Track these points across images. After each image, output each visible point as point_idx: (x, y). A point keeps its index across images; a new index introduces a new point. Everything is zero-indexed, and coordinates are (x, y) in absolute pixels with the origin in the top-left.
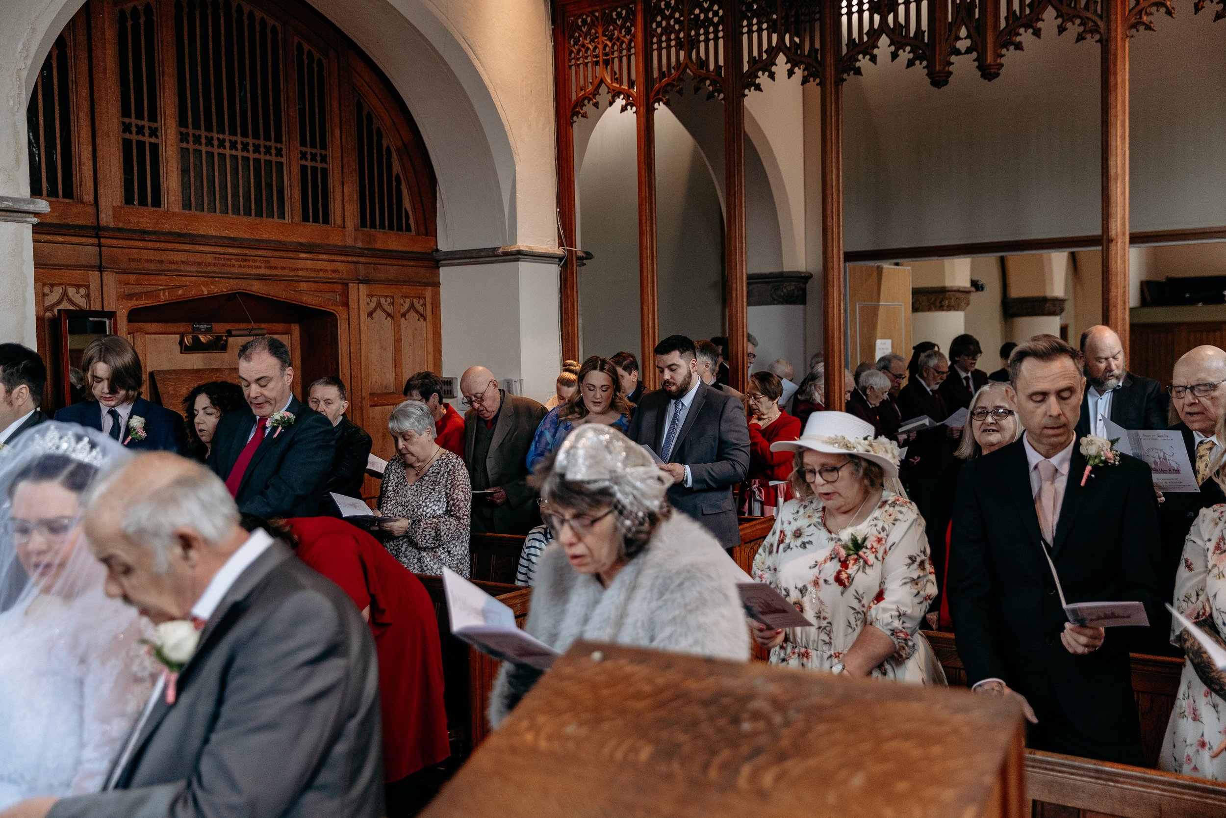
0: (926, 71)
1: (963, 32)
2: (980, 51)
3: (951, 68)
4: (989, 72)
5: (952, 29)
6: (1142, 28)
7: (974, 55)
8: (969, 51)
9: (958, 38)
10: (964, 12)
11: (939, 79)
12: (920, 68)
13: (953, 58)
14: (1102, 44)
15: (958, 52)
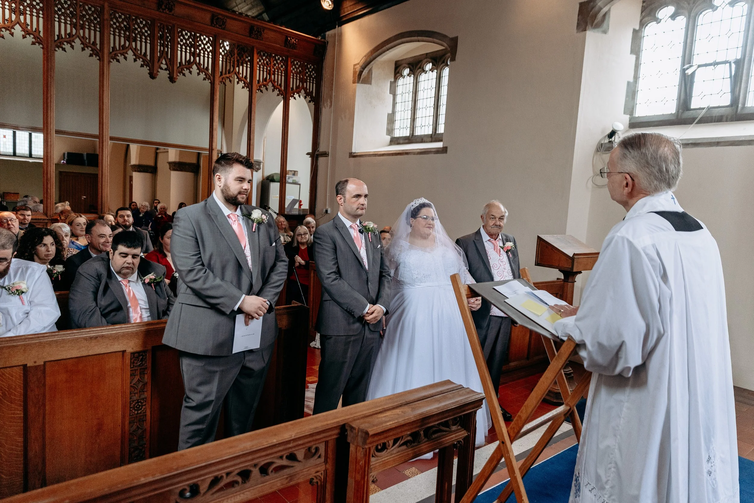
0: (148, 71)
1: (164, 62)
2: (171, 71)
3: (159, 73)
4: (172, 79)
5: (159, 59)
6: (222, 83)
7: (168, 72)
8: (166, 69)
9: (162, 63)
10: (163, 54)
11: (152, 76)
12: (146, 70)
13: (159, 70)
14: (211, 85)
15: (161, 69)
